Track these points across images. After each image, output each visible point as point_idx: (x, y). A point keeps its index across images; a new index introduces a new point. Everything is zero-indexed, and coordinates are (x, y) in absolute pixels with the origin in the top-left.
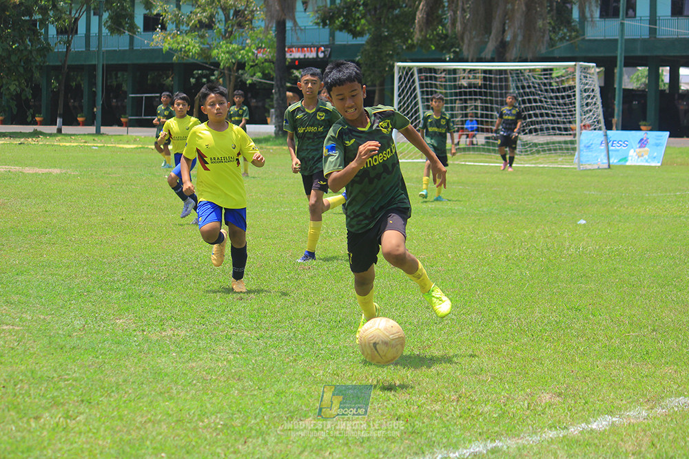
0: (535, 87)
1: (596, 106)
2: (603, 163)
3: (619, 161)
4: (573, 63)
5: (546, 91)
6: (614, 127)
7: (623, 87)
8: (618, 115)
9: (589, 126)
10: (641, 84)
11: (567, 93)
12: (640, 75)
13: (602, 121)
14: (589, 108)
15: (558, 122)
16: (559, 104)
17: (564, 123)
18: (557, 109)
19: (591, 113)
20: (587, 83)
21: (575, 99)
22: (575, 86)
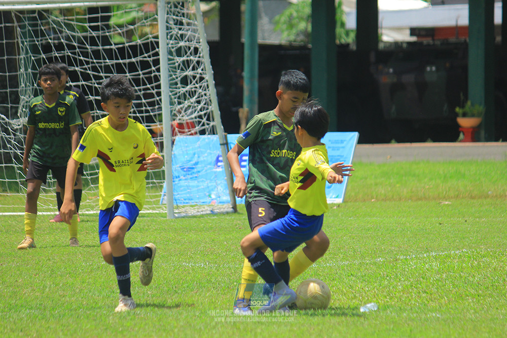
0: (71, 47)
1: (204, 84)
5: (97, 54)
6: (243, 127)
7: (260, 41)
8: (251, 101)
9: (193, 125)
10: (298, 35)
11: (139, 58)
12: (295, 13)
13: (217, 114)
14: (188, 88)
19: (193, 100)
20: (182, 35)
21: (158, 70)
22: (157, 43)
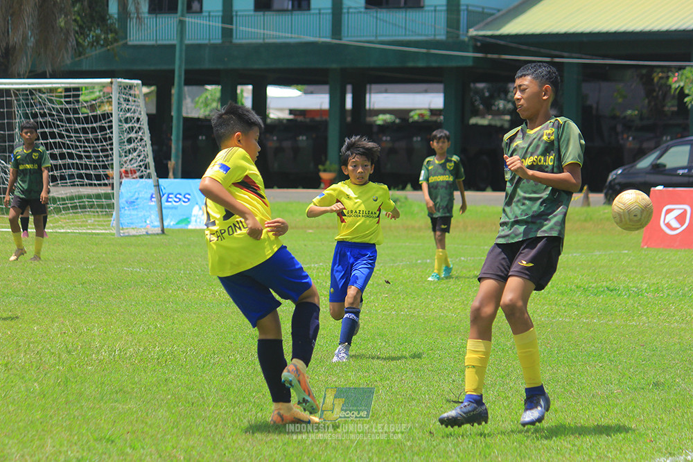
0: (51, 115)
1: (143, 143)
2: (154, 227)
3: (178, 223)
4: (109, 80)
5: (69, 121)
6: (171, 174)
7: (184, 115)
8: (177, 156)
9: (133, 172)
10: (211, 111)
11: (99, 124)
12: (209, 97)
13: (152, 165)
14: (132, 145)
15: (87, 167)
16: (88, 141)
17: (95, 167)
18: (85, 147)
19: (135, 154)
20: (128, 109)
21: (112, 133)
22: (111, 114)
